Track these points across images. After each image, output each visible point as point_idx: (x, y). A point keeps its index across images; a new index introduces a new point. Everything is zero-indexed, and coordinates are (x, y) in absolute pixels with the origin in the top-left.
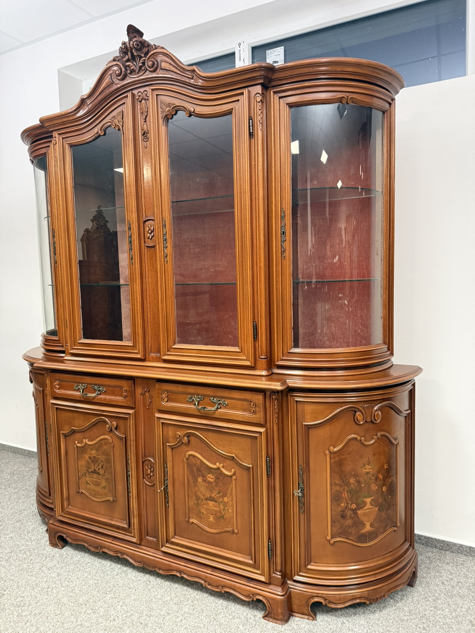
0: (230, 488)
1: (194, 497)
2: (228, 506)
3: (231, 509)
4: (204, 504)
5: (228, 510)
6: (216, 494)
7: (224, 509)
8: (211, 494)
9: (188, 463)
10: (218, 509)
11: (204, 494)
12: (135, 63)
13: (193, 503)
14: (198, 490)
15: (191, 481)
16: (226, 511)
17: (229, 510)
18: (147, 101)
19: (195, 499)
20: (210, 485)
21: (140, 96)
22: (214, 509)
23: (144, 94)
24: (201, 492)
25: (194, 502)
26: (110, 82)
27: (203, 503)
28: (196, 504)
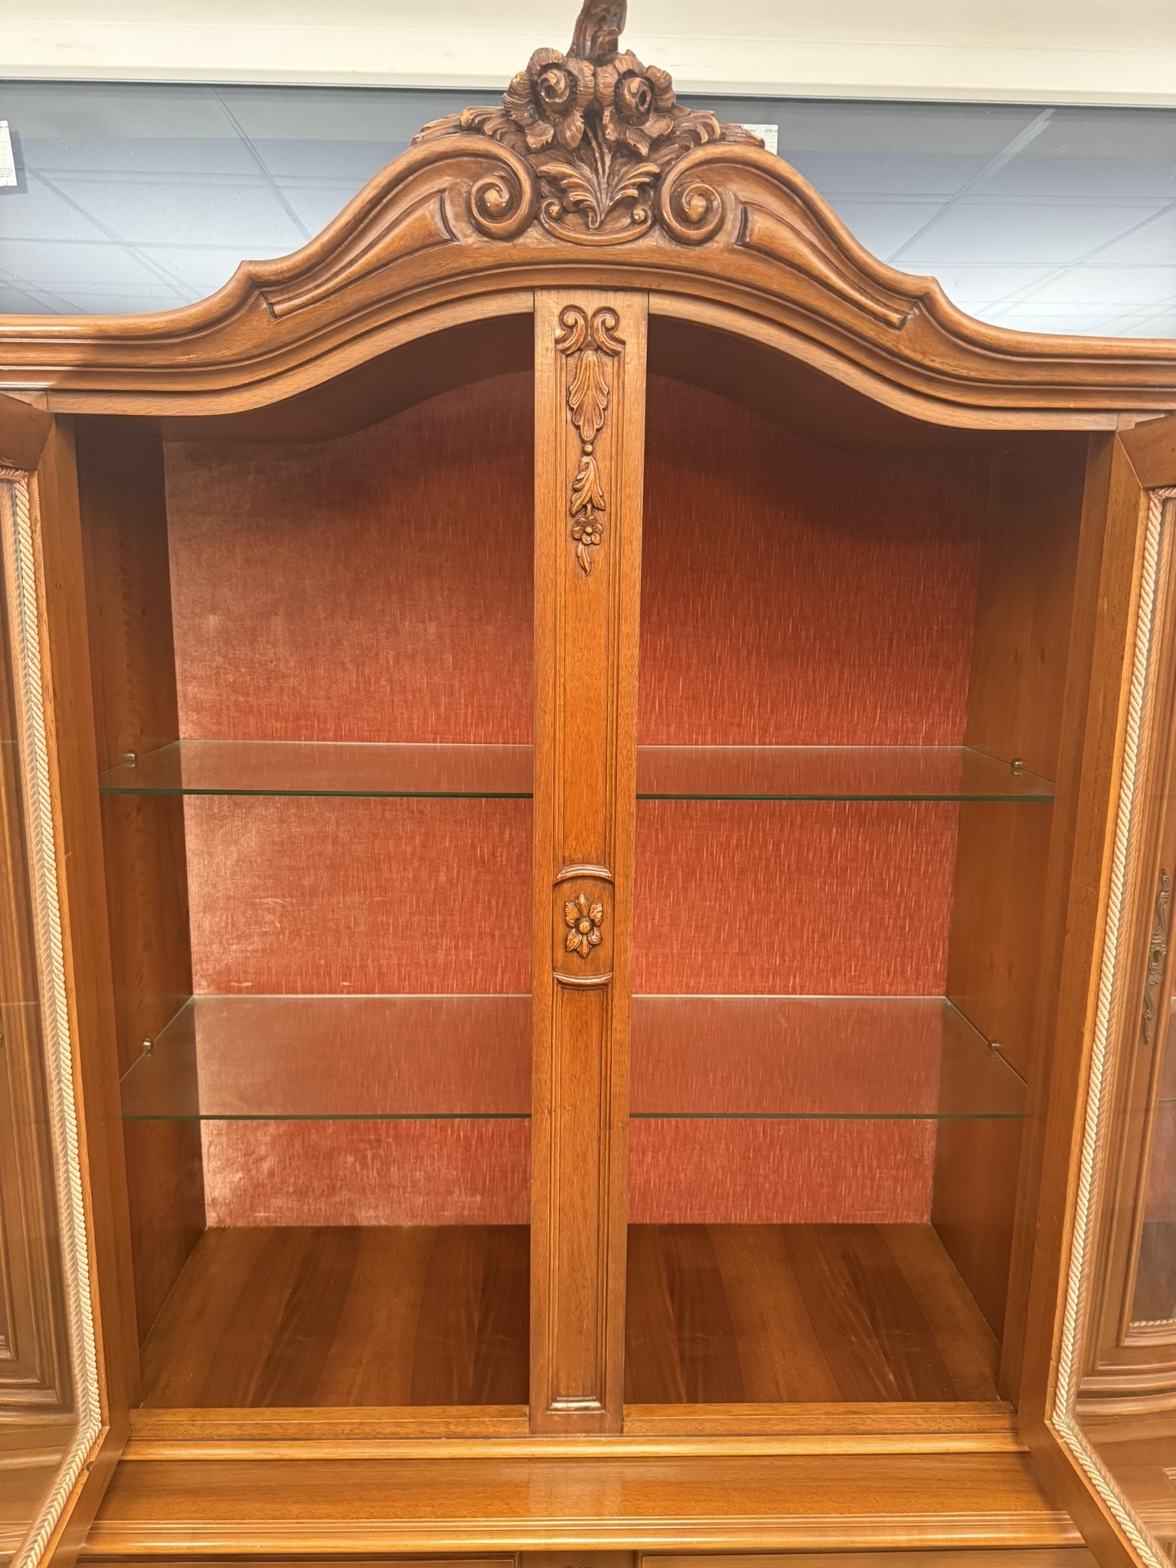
12: (587, 170)
18: (607, 360)
21: (571, 327)
23: (598, 321)
26: (437, 234)
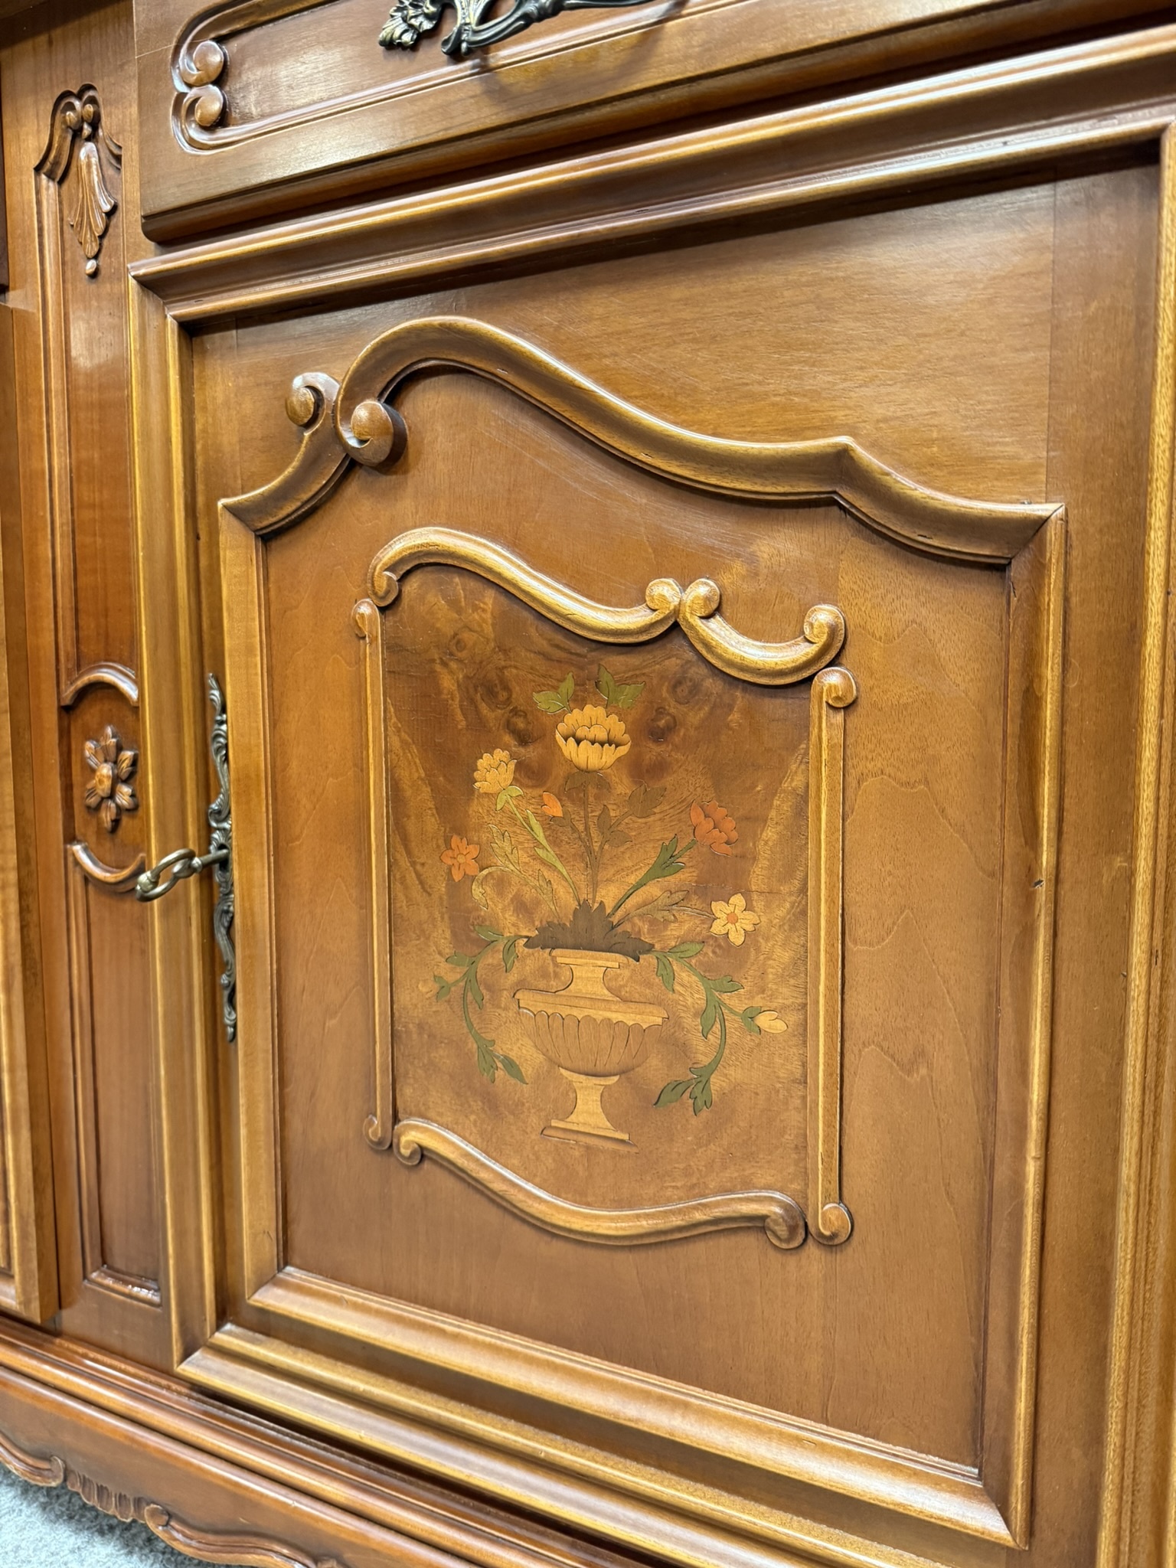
0: (781, 807)
1: (442, 936)
2: (748, 985)
3: (782, 1010)
4: (521, 985)
5: (750, 1015)
6: (633, 879)
7: (711, 1015)
8: (595, 885)
9: (393, 647)
10: (652, 1018)
11: (528, 894)
13: (427, 988)
14: (472, 868)
15: (421, 797)
16: (733, 1024)
17: (764, 1021)
19: (447, 951)
20: (584, 803)
22: (616, 1017)
24: (501, 883)
25: (437, 978)
27: (513, 977)
28: (456, 992)
